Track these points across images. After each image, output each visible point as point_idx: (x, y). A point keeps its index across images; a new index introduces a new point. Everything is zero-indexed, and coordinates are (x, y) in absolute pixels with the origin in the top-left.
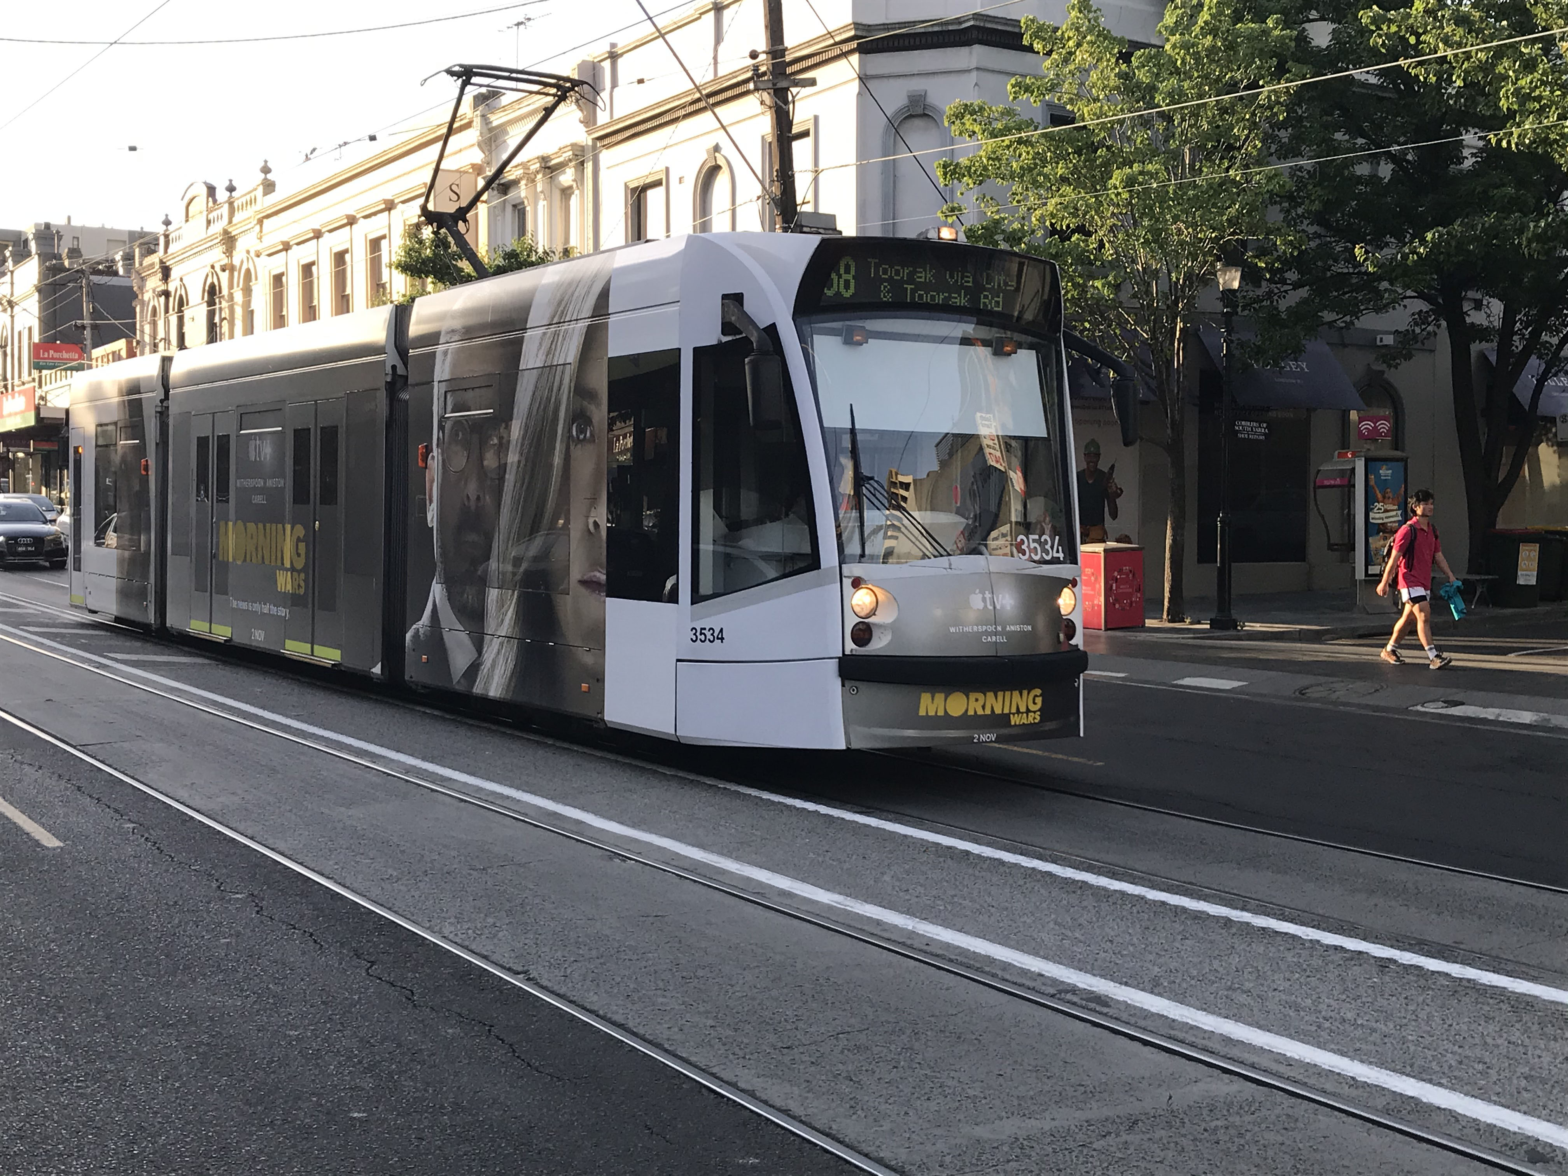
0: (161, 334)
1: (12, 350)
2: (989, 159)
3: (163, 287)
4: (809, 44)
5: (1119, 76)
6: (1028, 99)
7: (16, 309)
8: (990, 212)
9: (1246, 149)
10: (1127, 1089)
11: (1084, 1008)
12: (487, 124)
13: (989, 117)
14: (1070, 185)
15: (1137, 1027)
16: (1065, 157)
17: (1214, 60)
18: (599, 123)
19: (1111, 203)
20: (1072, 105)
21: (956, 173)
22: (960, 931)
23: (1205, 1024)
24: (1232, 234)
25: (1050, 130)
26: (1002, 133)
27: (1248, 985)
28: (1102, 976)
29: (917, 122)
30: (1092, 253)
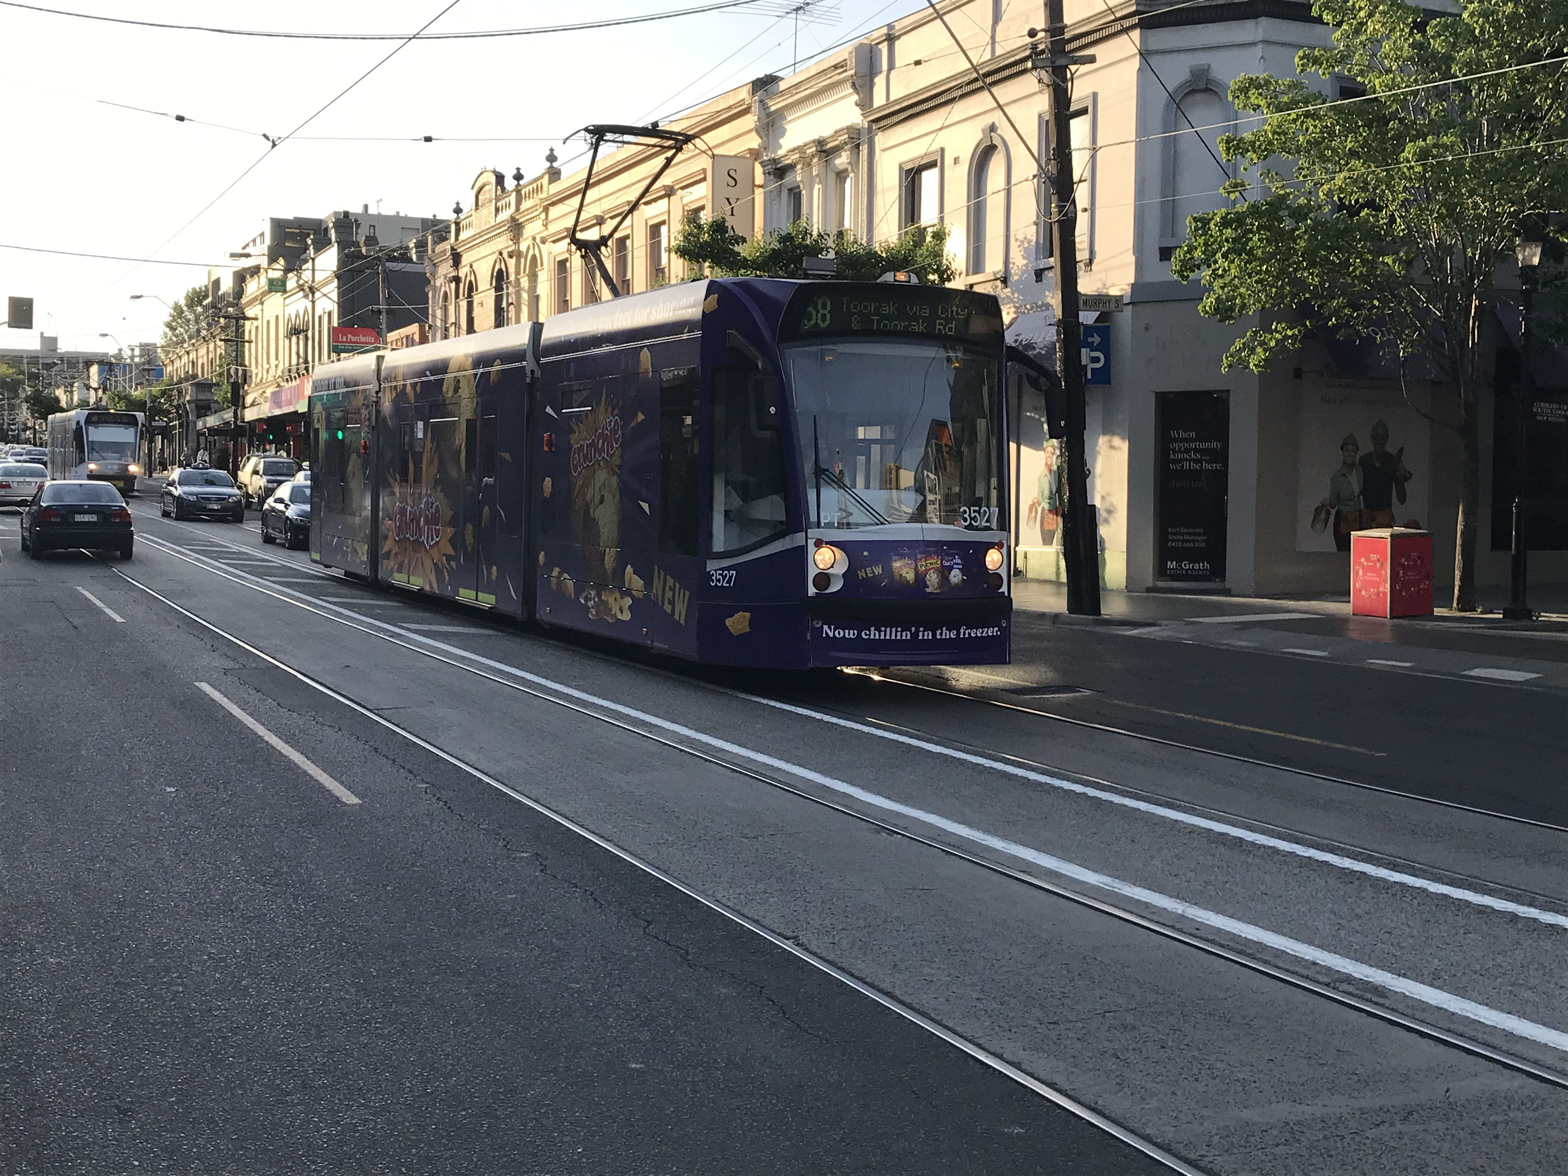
0: (452, 319)
1: (313, 334)
2: (1274, 133)
3: (454, 274)
4: (1088, 20)
5: (1413, 46)
6: (1316, 71)
7: (318, 295)
8: (1276, 188)
9: (1549, 120)
10: (1403, 1079)
11: (1359, 998)
12: (765, 109)
13: (1275, 91)
14: (1359, 158)
15: (1414, 1018)
16: (1355, 131)
17: (1515, 28)
18: (876, 105)
19: (1403, 176)
20: (1363, 77)
21: (1240, 148)
22: (1231, 917)
23: (1487, 1019)
24: (1531, 208)
25: (1339, 102)
26: (1288, 107)
27: (1533, 982)
28: (1378, 967)
29: (1200, 97)
30: (1383, 229)
